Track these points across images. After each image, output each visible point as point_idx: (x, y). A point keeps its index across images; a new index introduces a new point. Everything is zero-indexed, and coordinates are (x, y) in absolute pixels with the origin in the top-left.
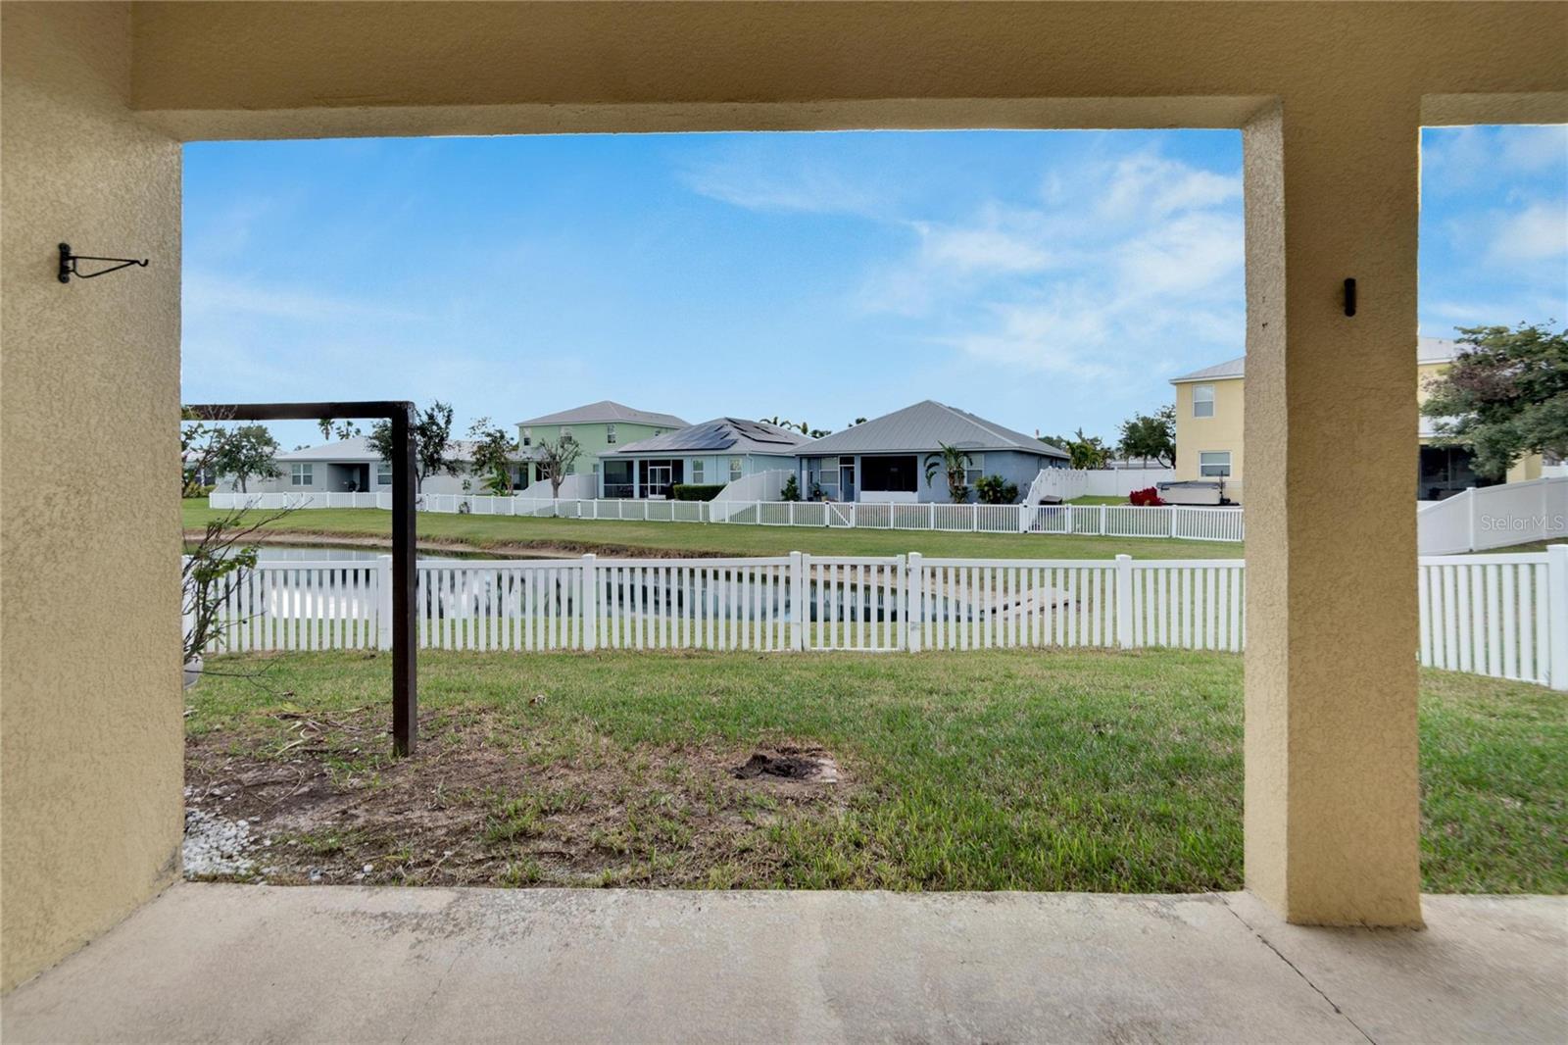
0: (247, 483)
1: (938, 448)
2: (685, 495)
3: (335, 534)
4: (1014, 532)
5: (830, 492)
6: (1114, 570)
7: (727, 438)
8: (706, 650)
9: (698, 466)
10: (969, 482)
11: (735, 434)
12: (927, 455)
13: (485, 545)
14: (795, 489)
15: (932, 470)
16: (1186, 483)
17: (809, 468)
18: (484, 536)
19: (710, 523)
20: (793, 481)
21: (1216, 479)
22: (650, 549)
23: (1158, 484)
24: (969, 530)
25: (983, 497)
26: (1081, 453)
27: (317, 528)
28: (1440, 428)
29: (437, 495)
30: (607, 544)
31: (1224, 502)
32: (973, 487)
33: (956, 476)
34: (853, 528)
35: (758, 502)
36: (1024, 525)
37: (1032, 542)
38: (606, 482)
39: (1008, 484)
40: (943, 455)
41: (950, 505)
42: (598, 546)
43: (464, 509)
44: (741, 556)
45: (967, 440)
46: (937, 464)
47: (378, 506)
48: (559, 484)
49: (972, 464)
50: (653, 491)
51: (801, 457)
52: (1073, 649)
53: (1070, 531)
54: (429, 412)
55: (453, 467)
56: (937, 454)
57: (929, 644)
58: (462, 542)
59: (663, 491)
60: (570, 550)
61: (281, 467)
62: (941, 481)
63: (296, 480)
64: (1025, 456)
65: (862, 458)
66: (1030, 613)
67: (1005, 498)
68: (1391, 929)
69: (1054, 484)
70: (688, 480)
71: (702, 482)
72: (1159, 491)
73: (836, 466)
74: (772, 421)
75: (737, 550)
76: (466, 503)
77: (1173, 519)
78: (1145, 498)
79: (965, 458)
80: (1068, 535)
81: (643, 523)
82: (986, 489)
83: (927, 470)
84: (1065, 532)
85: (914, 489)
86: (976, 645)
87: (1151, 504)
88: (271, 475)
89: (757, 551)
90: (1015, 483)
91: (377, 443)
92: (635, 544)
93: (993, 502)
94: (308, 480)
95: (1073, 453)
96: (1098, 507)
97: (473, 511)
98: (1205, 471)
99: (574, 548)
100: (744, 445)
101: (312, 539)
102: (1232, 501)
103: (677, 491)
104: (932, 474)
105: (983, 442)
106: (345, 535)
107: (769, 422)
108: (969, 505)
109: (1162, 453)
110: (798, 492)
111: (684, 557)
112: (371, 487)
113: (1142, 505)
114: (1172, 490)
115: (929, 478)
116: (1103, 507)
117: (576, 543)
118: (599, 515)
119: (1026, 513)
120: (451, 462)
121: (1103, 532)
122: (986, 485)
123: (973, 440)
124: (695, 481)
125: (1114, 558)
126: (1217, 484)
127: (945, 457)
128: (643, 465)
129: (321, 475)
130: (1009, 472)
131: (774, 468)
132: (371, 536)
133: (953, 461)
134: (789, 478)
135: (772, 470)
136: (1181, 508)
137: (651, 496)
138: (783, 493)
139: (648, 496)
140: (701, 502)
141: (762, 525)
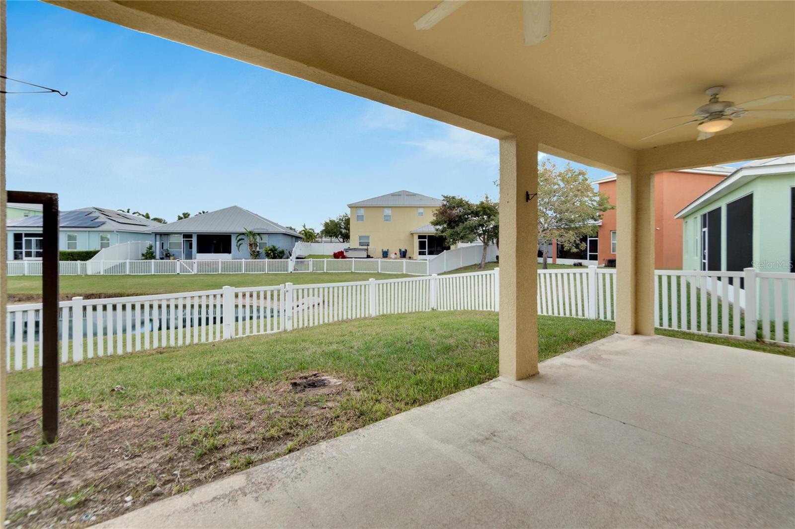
1: (243, 231)
4: (286, 272)
5: (176, 254)
6: (369, 285)
7: (96, 220)
8: (170, 348)
9: (71, 238)
10: (259, 249)
11: (102, 218)
12: (237, 235)
14: (152, 253)
15: (239, 242)
16: (355, 249)
17: (161, 240)
19: (87, 275)
20: (151, 247)
21: (366, 247)
23: (344, 249)
24: (263, 273)
25: (268, 255)
26: (310, 235)
28: (437, 230)
31: (368, 257)
32: (262, 251)
33: (253, 246)
34: (195, 274)
35: (128, 261)
36: (291, 269)
37: (296, 277)
39: (280, 249)
40: (246, 235)
41: (250, 260)
45: (259, 227)
46: (243, 239)
49: (262, 239)
50: (29, 254)
51: (156, 234)
52: (355, 319)
53: (311, 271)
56: (243, 234)
57: (296, 326)
62: (245, 248)
64: (287, 236)
65: (198, 235)
66: (303, 310)
67: (279, 256)
68: (534, 375)
69: (300, 250)
70: (65, 248)
71: (76, 248)
72: (345, 252)
73: (181, 239)
74: (126, 211)
77: (353, 264)
78: (339, 255)
79: (258, 236)
80: (310, 273)
81: (24, 277)
82: (269, 252)
83: (238, 242)
84: (309, 272)
85: (230, 252)
86: (316, 324)
87: (342, 258)
90: (283, 249)
92: (23, 292)
93: (273, 258)
95: (306, 235)
96: (323, 260)
98: (361, 244)
100: (110, 226)
102: (371, 256)
104: (240, 244)
105: (268, 228)
107: (123, 211)
108: (263, 260)
109: (340, 236)
110: (154, 254)
113: (338, 258)
114: (350, 252)
115: (238, 247)
116: (325, 260)
119: (291, 263)
121: (325, 271)
122: (269, 250)
123: (262, 227)
124: (68, 249)
125: (368, 280)
126: (366, 249)
127: (248, 235)
130: (280, 244)
131: (134, 240)
133: (252, 238)
134: (148, 246)
135: (133, 241)
136: (356, 259)
137: (24, 258)
138: (143, 255)
139: (22, 259)
140: (79, 262)
141: (130, 275)
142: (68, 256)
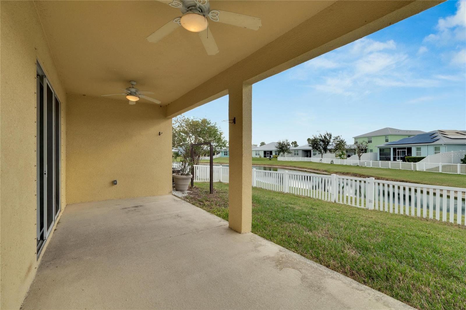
0: (284, 155)
2: (410, 160)
3: (298, 167)
7: (436, 138)
9: (419, 149)
11: (440, 136)
13: (331, 172)
18: (332, 170)
19: (416, 171)
22: (382, 178)
27: (295, 166)
29: (325, 158)
30: (367, 175)
35: (440, 164)
38: (380, 155)
42: (364, 176)
43: (332, 162)
44: (418, 183)
47: (312, 161)
48: (361, 156)
54: (324, 135)
55: (330, 151)
58: (326, 171)
59: (401, 158)
60: (355, 176)
61: (291, 151)
63: (295, 154)
70: (414, 154)
75: (416, 181)
76: (332, 161)
88: (289, 153)
89: (426, 182)
91: (311, 145)
94: (298, 154)
97: (334, 163)
99: (357, 175)
100: (443, 141)
101: (294, 168)
103: (407, 159)
106: (300, 168)
111: (394, 181)
112: (312, 156)
117: (357, 174)
118: (372, 166)
120: (330, 149)
124: (417, 156)
128: (395, 149)
129: (300, 153)
132: (306, 168)
137: (397, 160)
138: (462, 160)
139: (396, 160)
140: (412, 163)
141: (442, 173)
142: (413, 160)
